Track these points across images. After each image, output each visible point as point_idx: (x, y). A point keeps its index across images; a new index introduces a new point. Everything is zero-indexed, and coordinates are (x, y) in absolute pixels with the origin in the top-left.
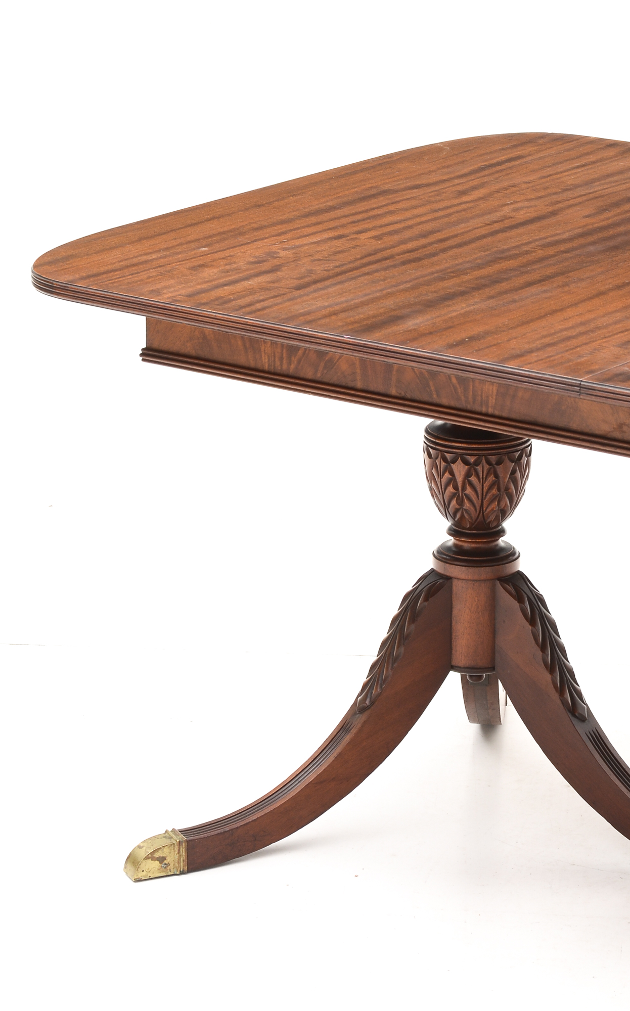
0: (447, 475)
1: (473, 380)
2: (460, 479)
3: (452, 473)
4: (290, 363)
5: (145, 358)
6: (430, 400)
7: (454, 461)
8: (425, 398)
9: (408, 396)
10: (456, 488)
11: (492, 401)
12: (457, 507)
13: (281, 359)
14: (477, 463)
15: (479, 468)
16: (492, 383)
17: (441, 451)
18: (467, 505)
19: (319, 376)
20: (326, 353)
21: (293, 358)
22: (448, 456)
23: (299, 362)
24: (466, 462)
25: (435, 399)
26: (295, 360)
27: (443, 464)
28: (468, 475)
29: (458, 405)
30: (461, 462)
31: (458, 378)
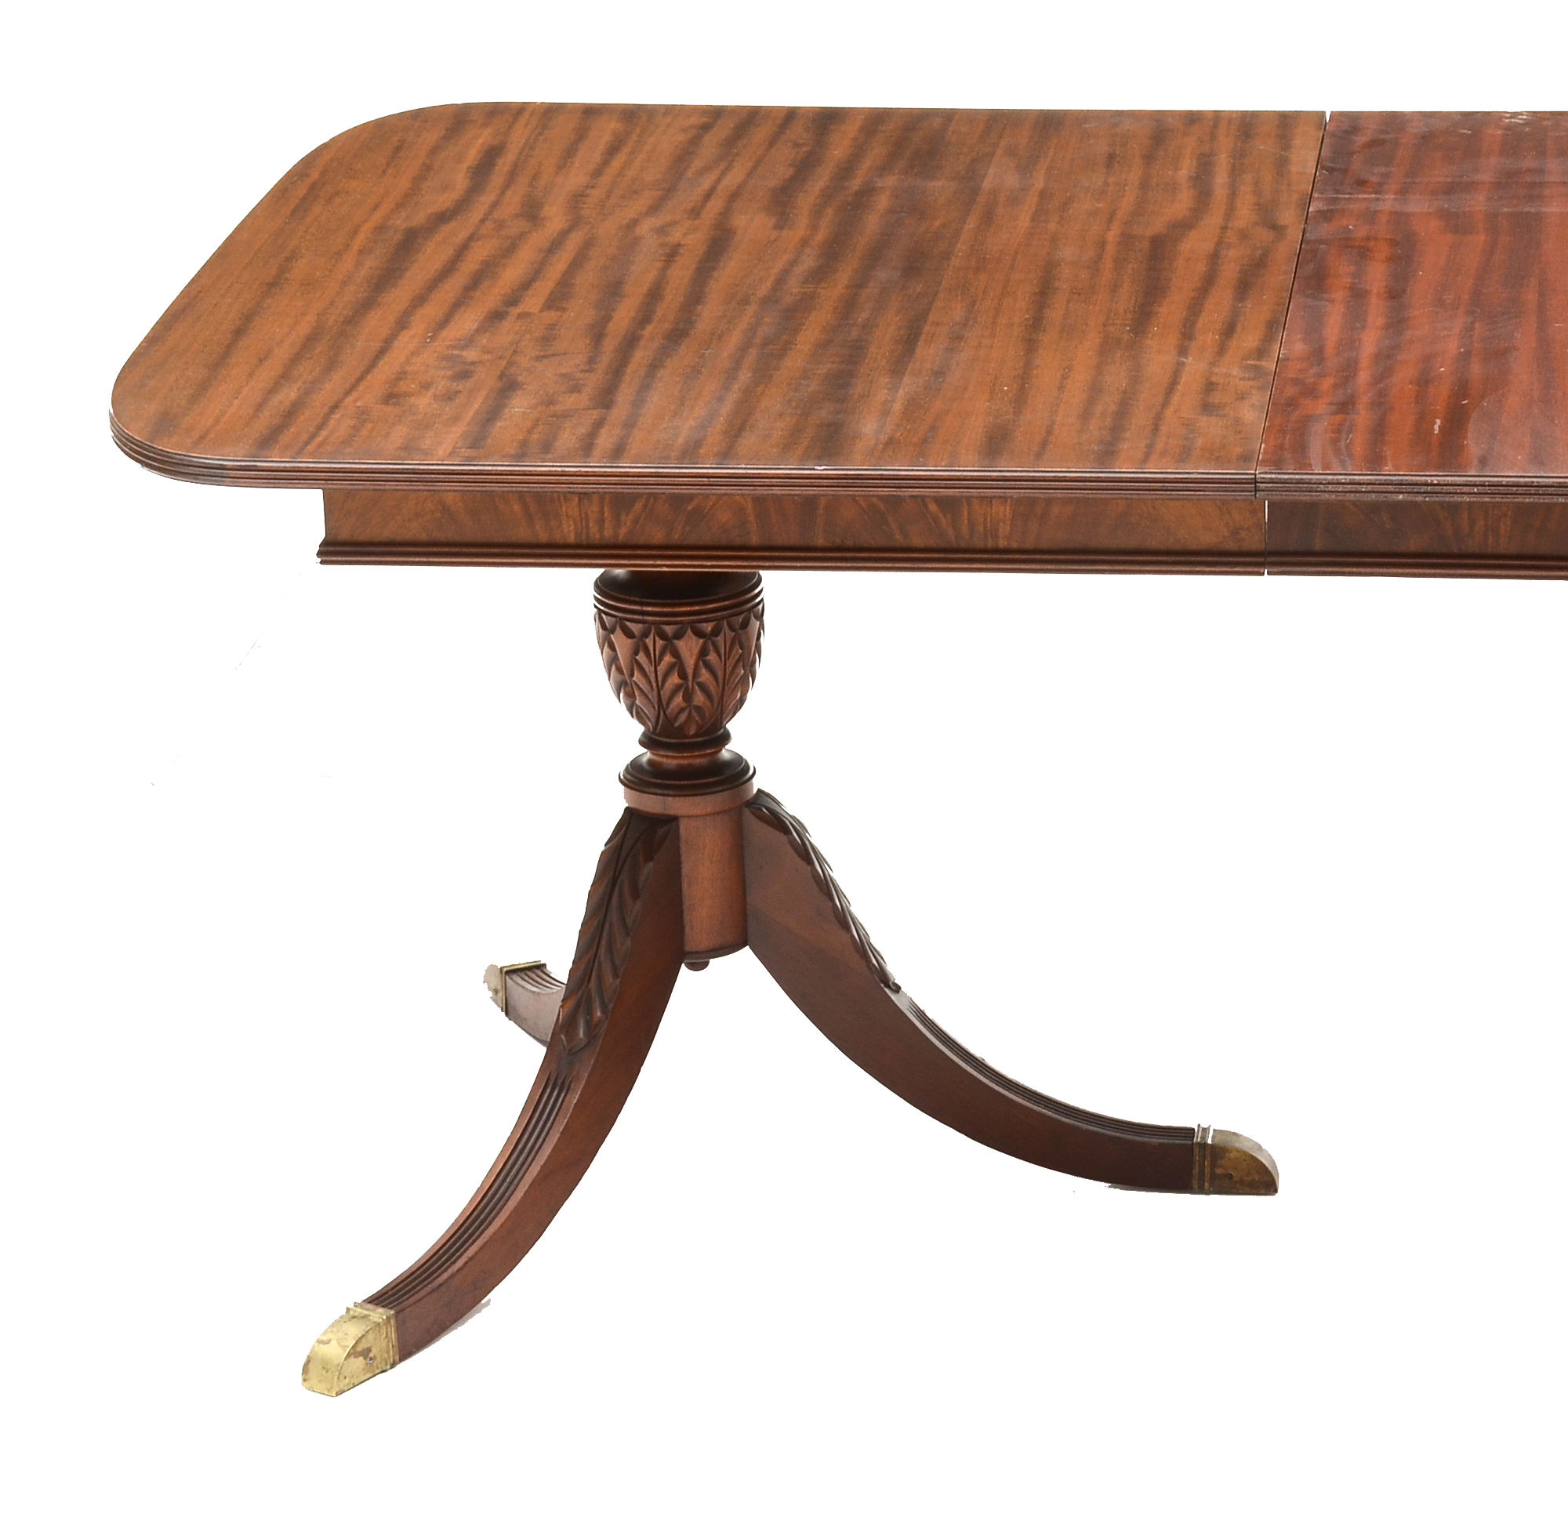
0: (668, 659)
1: (968, 499)
2: (690, 662)
3: (676, 654)
4: (618, 523)
5: (325, 558)
6: (890, 544)
7: (679, 635)
8: (880, 541)
9: (849, 543)
10: (683, 675)
11: (1004, 529)
12: (684, 705)
13: (601, 522)
14: (716, 632)
15: (720, 639)
16: (1003, 499)
17: (654, 623)
18: (699, 698)
19: (676, 537)
20: (691, 497)
21: (623, 517)
22: (669, 630)
23: (636, 521)
24: (699, 634)
25: (899, 539)
26: (627, 520)
27: (660, 643)
28: (703, 653)
29: (942, 545)
30: (691, 634)
31: (939, 500)
